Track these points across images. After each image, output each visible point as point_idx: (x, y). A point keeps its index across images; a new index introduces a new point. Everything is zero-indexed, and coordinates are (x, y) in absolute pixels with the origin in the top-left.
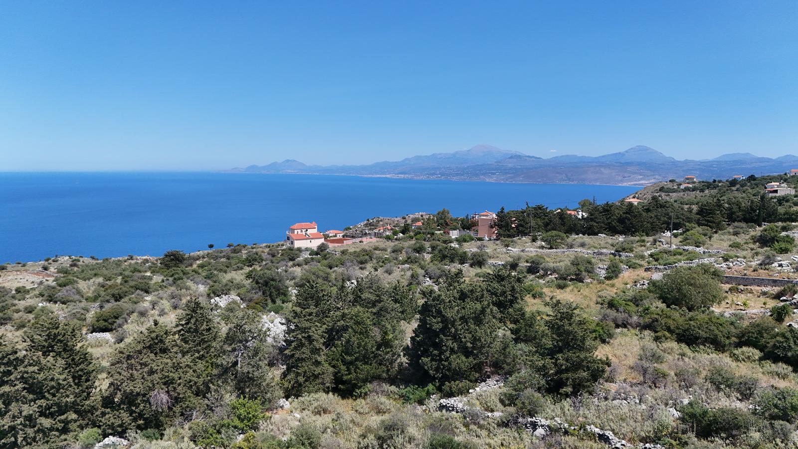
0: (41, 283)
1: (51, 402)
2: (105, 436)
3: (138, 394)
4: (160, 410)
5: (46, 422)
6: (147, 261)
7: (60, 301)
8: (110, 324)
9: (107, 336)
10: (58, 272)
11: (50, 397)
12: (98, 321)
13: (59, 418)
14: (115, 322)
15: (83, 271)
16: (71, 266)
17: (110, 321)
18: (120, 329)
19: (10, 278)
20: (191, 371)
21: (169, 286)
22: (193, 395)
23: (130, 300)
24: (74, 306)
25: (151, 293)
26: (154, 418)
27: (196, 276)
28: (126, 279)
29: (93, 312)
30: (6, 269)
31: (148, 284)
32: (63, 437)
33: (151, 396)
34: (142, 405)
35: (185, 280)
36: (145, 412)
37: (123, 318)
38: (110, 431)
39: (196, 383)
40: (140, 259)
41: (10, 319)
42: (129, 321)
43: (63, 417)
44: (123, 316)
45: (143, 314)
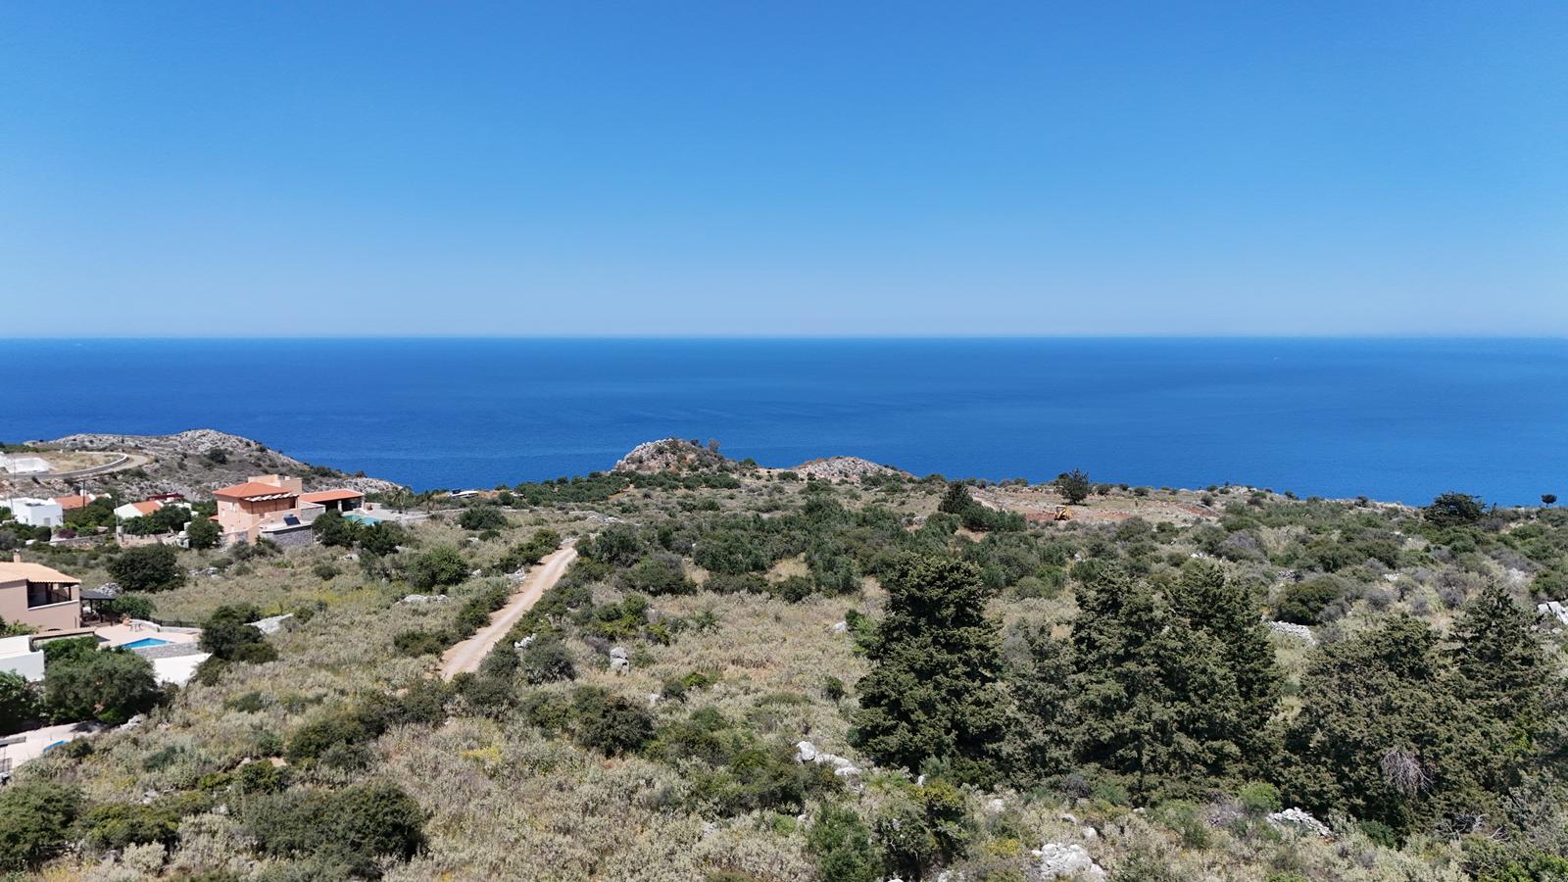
0: (1198, 521)
1: (1199, 711)
2: (1288, 804)
3: (1357, 744)
4: (1401, 790)
5: (1189, 745)
6: (1396, 512)
7: (1226, 554)
8: (1311, 610)
9: (1305, 631)
10: (1228, 511)
11: (1198, 702)
12: (1289, 600)
13: (1210, 743)
14: (1321, 609)
15: (1269, 515)
16: (1250, 503)
17: (1312, 604)
18: (1330, 624)
19: (1151, 510)
20: (1478, 732)
21: (1442, 560)
22: (1477, 784)
23: (1354, 574)
24: (1250, 567)
25: (1400, 567)
26: (1386, 803)
27: (1506, 549)
28: (1349, 534)
29: (1282, 585)
30: (1147, 495)
31: (1394, 549)
32: (1212, 779)
33: (1384, 756)
34: (1364, 768)
35: (1479, 554)
36: (1367, 783)
37: (1337, 604)
38: (1298, 799)
39: (1485, 761)
40: (1382, 506)
41: (1146, 570)
42: (1349, 613)
43: (1216, 744)
44: (1339, 601)
45: (1378, 604)
